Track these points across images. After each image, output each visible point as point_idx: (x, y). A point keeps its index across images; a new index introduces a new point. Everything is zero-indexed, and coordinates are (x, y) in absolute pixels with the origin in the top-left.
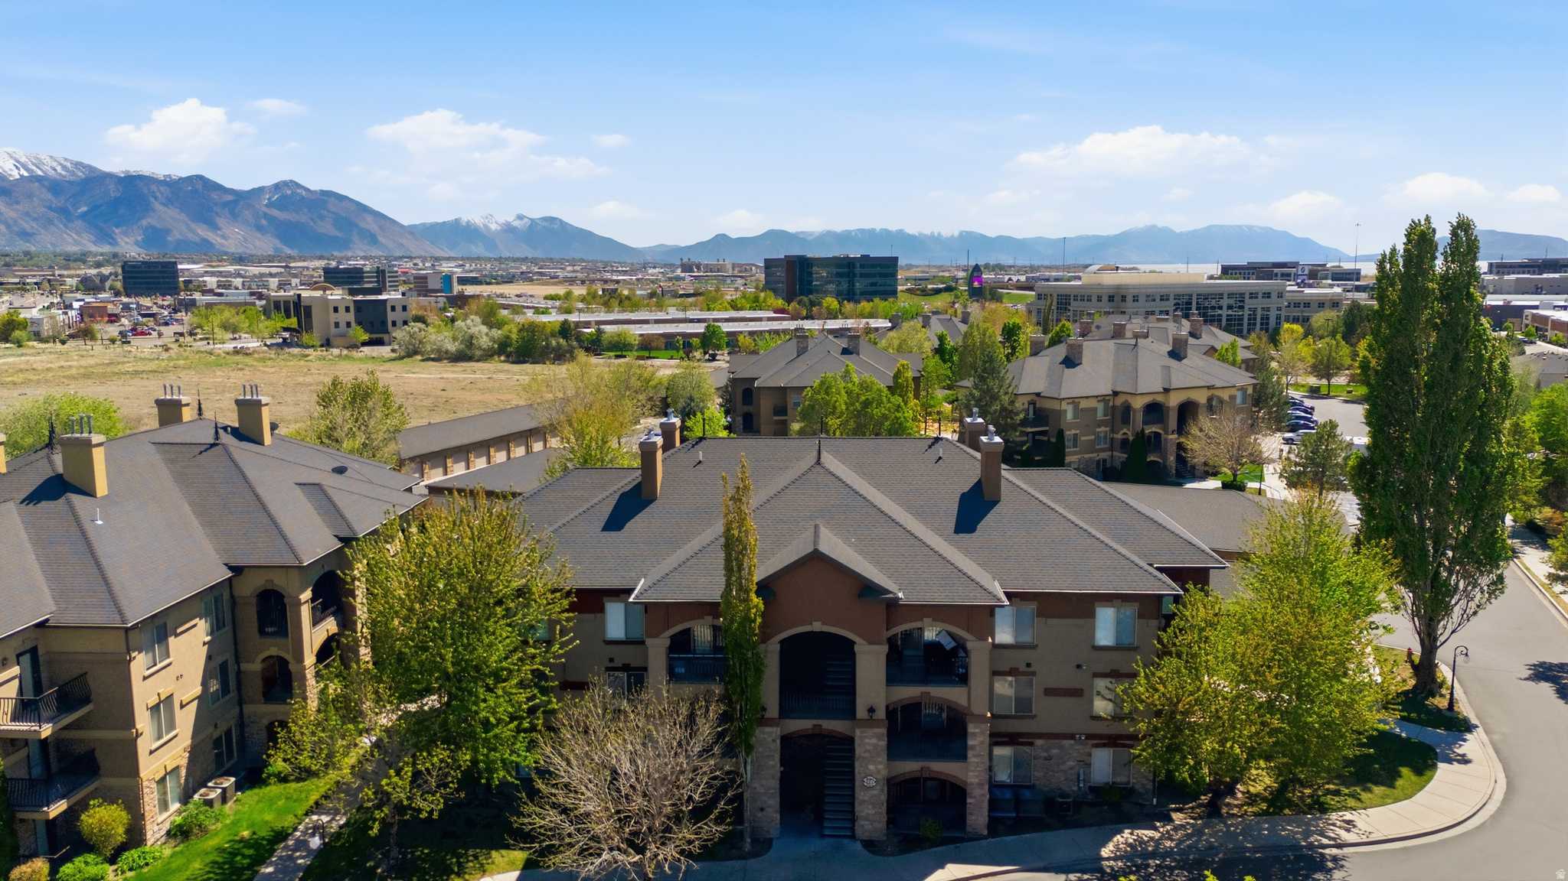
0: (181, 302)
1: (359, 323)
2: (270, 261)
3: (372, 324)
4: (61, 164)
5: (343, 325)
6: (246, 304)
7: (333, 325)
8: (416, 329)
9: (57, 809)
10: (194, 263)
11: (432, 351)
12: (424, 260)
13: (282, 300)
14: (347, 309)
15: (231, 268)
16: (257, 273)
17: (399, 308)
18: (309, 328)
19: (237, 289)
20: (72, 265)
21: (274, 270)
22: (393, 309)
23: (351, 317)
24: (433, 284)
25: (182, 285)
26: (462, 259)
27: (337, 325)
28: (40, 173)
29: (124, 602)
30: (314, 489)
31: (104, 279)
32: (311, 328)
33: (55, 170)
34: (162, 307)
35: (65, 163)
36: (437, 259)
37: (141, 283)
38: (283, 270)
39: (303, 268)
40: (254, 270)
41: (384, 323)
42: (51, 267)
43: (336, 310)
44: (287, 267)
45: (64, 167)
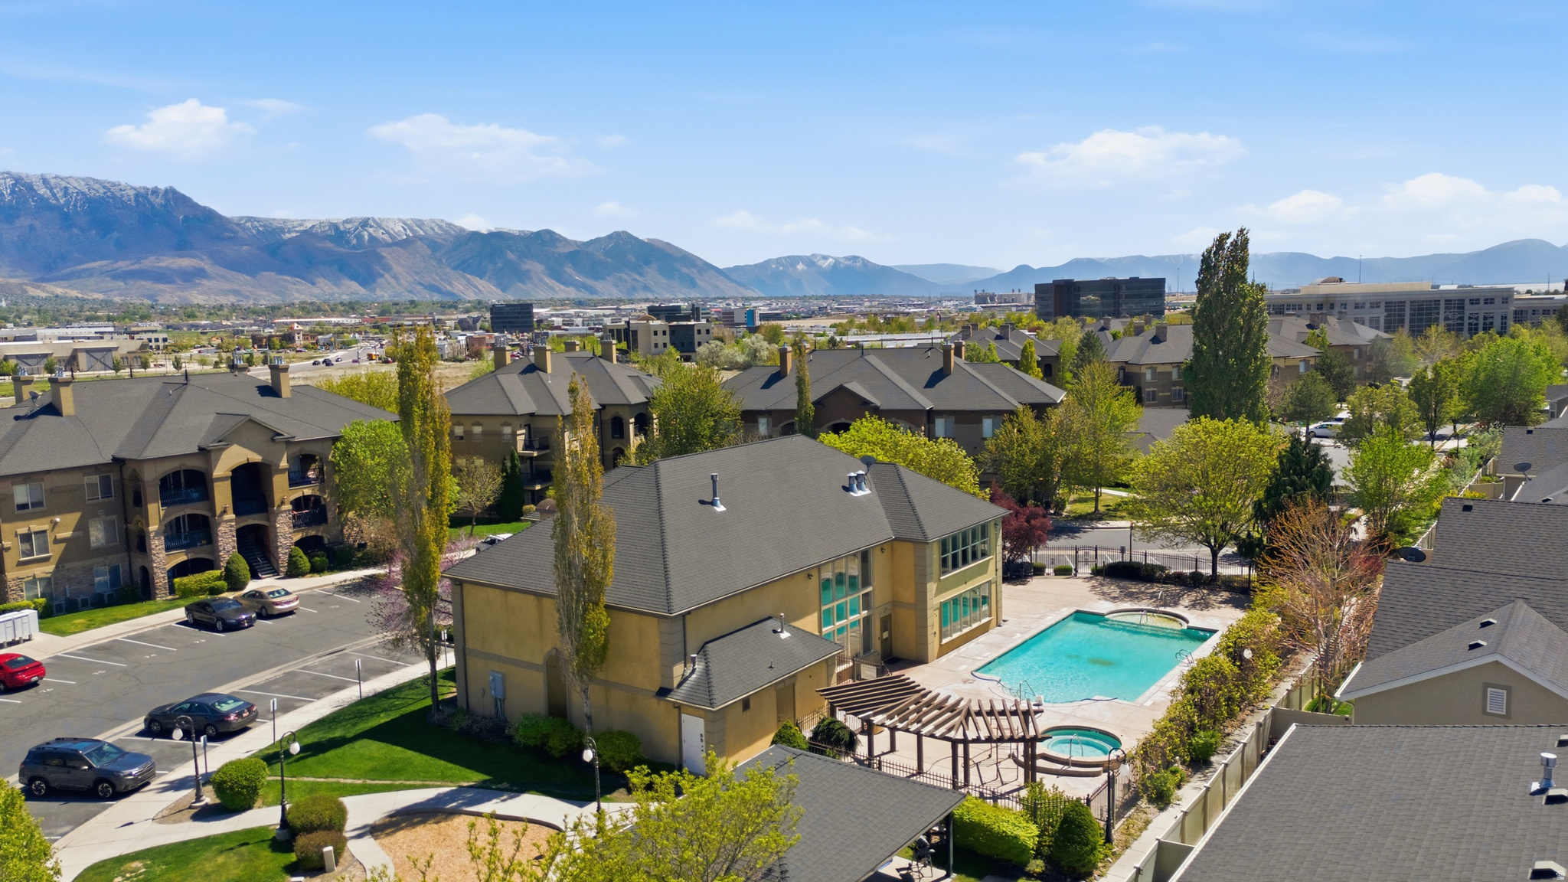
0: (537, 335)
1: (672, 344)
2: (604, 305)
3: (683, 345)
4: (438, 225)
5: (660, 345)
6: (587, 335)
7: (653, 345)
8: (713, 345)
9: (538, 487)
10: (542, 307)
11: (725, 362)
12: (736, 300)
13: (615, 328)
14: (664, 333)
15: (572, 311)
16: (593, 315)
17: (703, 332)
18: (635, 345)
19: (577, 326)
20: (447, 311)
21: (607, 312)
22: (699, 332)
23: (667, 339)
24: (739, 318)
25: (535, 324)
26: (770, 298)
27: (656, 345)
28: (421, 233)
29: (563, 409)
30: (635, 378)
31: (476, 320)
32: (637, 347)
33: (433, 230)
34: (521, 340)
35: (441, 224)
36: (747, 299)
37: (505, 323)
38: (614, 312)
39: (632, 309)
40: (591, 312)
41: (692, 344)
42: (431, 314)
43: (656, 333)
44: (617, 309)
45: (440, 227)
